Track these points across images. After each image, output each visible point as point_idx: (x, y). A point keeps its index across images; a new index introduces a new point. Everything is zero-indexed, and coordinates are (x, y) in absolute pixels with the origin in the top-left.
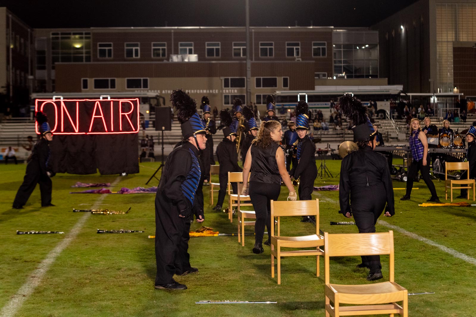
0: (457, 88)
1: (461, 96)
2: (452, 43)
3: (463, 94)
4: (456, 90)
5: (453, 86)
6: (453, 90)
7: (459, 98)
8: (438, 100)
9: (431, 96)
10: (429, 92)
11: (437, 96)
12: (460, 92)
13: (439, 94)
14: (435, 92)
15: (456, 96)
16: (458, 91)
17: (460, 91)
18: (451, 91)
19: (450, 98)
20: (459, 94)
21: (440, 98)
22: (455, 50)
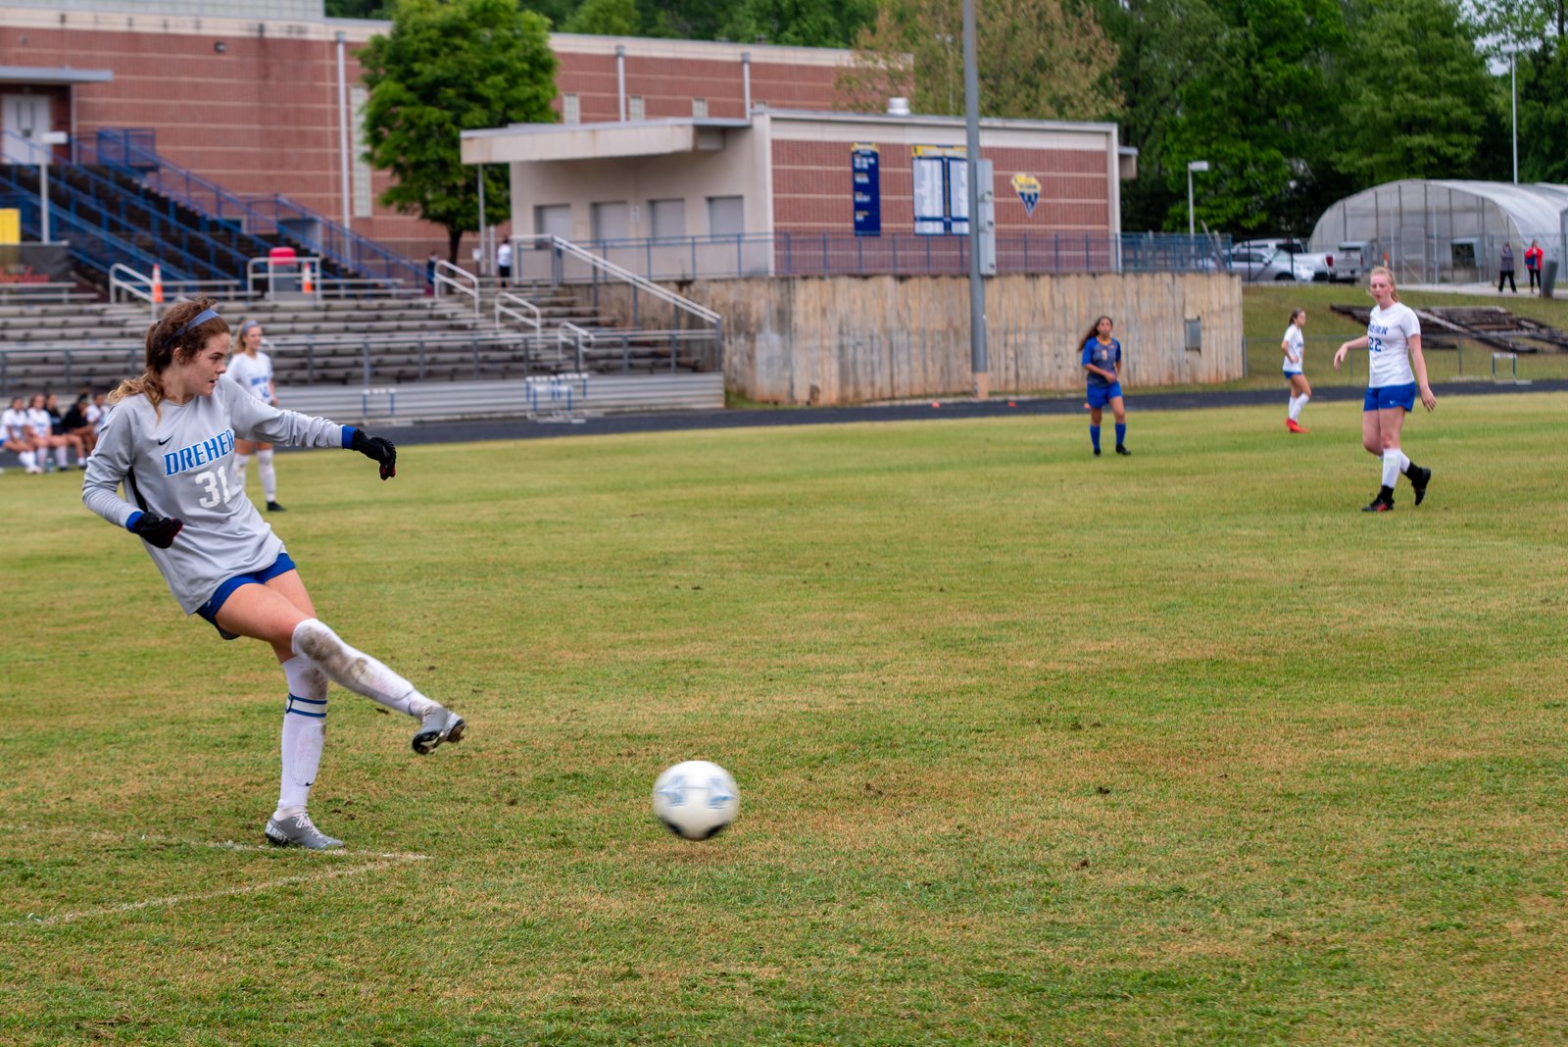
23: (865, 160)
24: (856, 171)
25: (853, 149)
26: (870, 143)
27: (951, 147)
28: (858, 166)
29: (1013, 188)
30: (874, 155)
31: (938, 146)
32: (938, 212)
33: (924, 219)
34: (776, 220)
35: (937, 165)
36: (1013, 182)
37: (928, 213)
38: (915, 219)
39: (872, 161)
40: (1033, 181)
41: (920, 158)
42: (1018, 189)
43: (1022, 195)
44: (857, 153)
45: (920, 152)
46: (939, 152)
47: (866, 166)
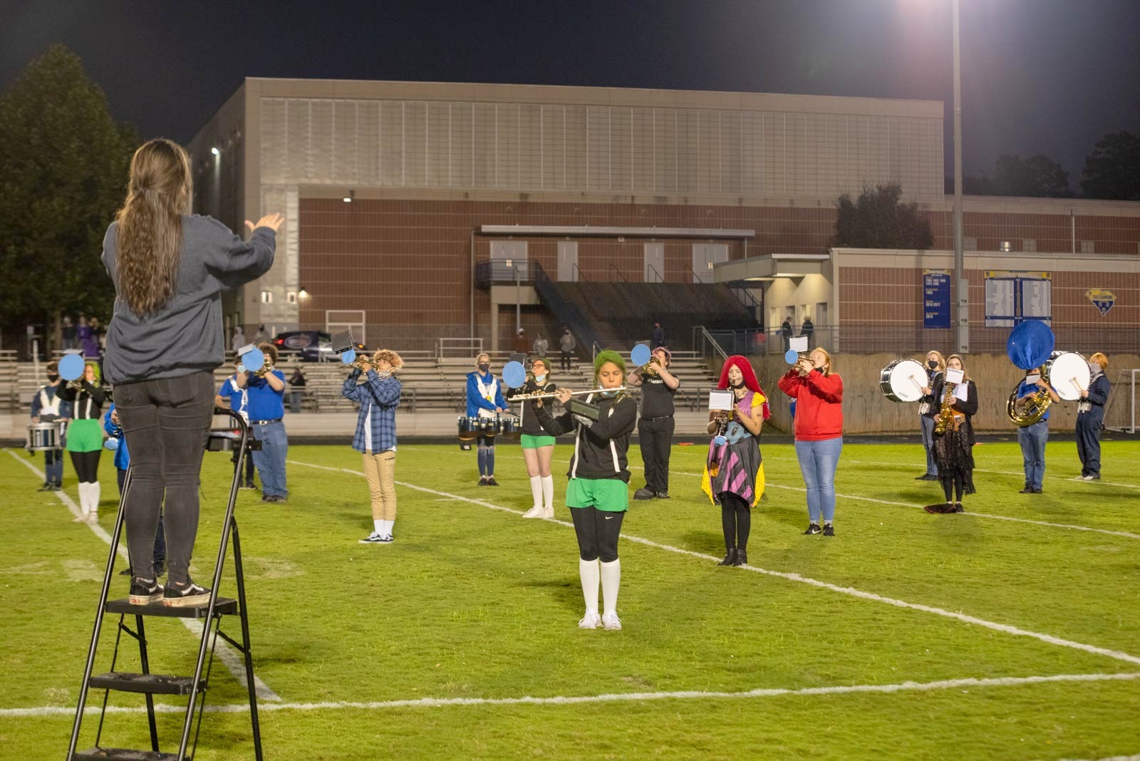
0: (308, 292)
2: (297, 188)
4: (303, 295)
5: (295, 289)
6: (297, 297)
16: (308, 298)
17: (312, 298)
18: (292, 299)
22: (304, 204)
23: (936, 280)
24: (926, 287)
25: (924, 273)
26: (943, 270)
27: (1026, 272)
28: (928, 284)
29: (1087, 298)
30: (944, 276)
31: (1011, 271)
32: (1010, 313)
33: (994, 318)
34: (841, 316)
35: (1009, 284)
36: (1087, 294)
37: (998, 312)
38: (986, 318)
39: (944, 281)
40: (1108, 294)
41: (992, 279)
42: (1092, 299)
43: (1097, 303)
44: (930, 275)
45: (992, 274)
46: (1013, 275)
47: (937, 284)
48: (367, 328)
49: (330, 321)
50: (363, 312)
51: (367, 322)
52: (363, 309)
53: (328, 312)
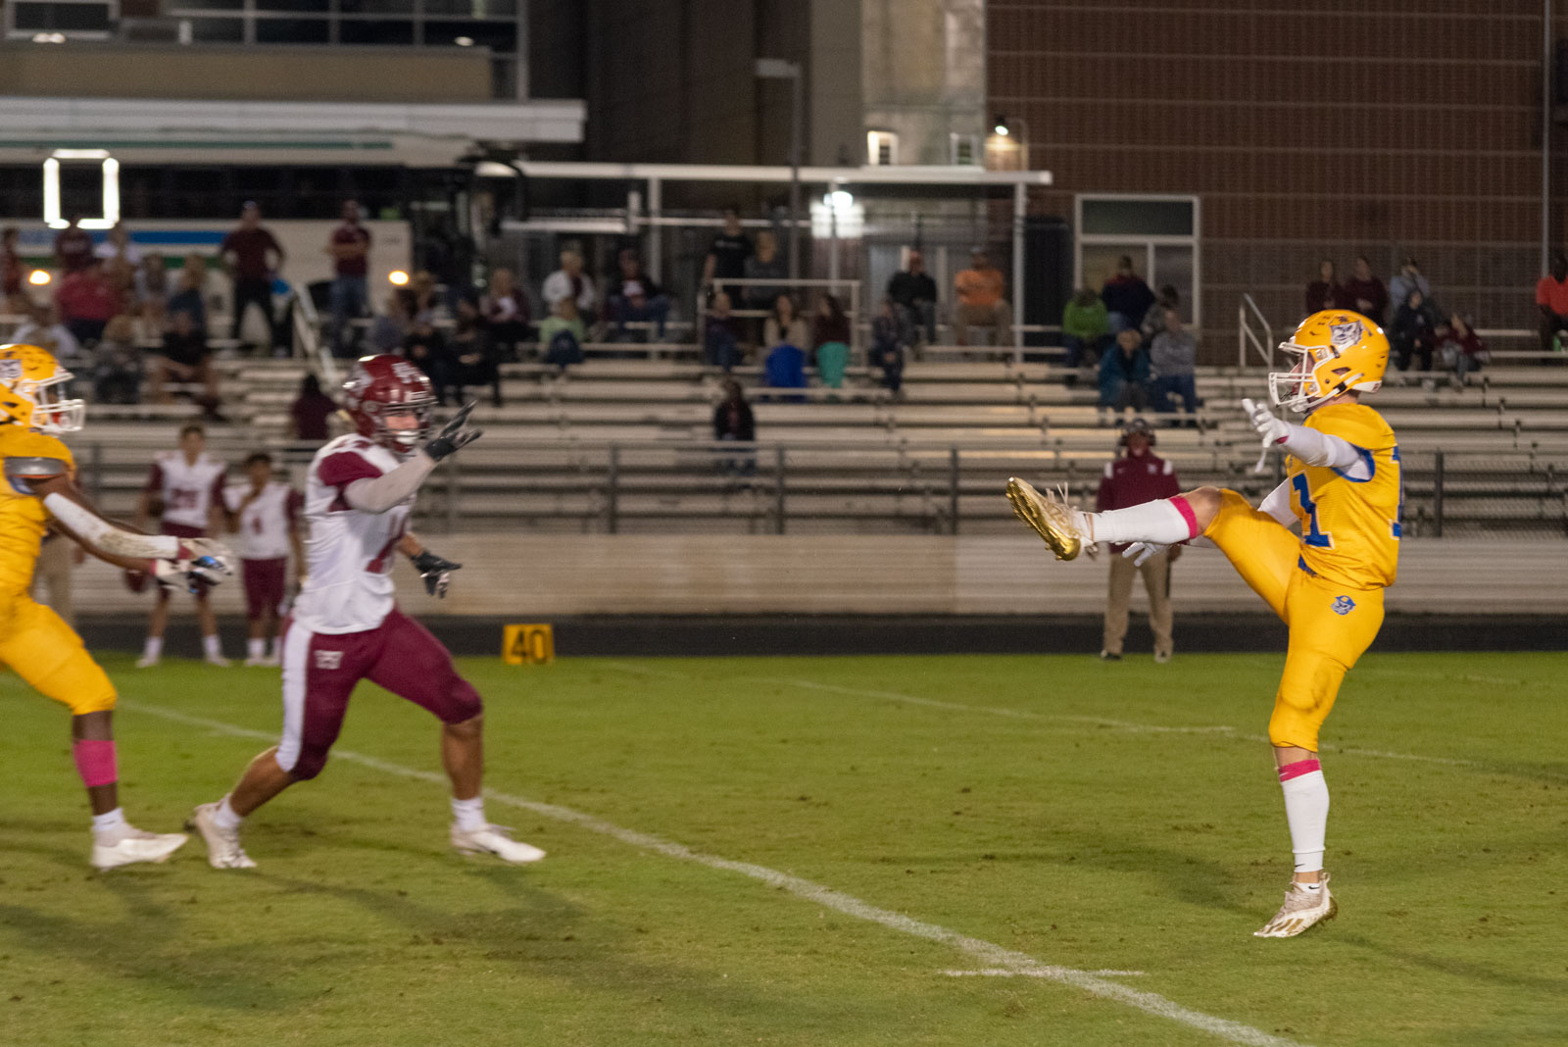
0: (1015, 134)
1: (1033, 190)
3: (1045, 178)
4: (1001, 142)
5: (980, 120)
6: (982, 149)
7: (1020, 209)
8: (868, 217)
9: (820, 190)
10: (807, 161)
11: (861, 191)
12: (1036, 165)
13: (873, 172)
14: (851, 155)
15: (1002, 193)
16: (1018, 153)
17: (1032, 153)
18: (965, 154)
19: (961, 206)
20: (1022, 178)
21: (883, 206)
48: (1206, 252)
49: (1086, 230)
50: (1196, 200)
51: (1206, 232)
52: (1195, 190)
53: (1079, 198)
